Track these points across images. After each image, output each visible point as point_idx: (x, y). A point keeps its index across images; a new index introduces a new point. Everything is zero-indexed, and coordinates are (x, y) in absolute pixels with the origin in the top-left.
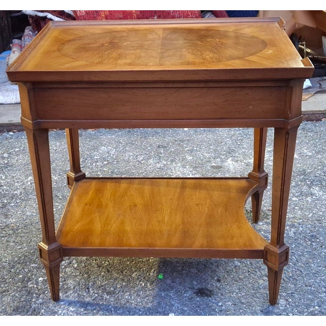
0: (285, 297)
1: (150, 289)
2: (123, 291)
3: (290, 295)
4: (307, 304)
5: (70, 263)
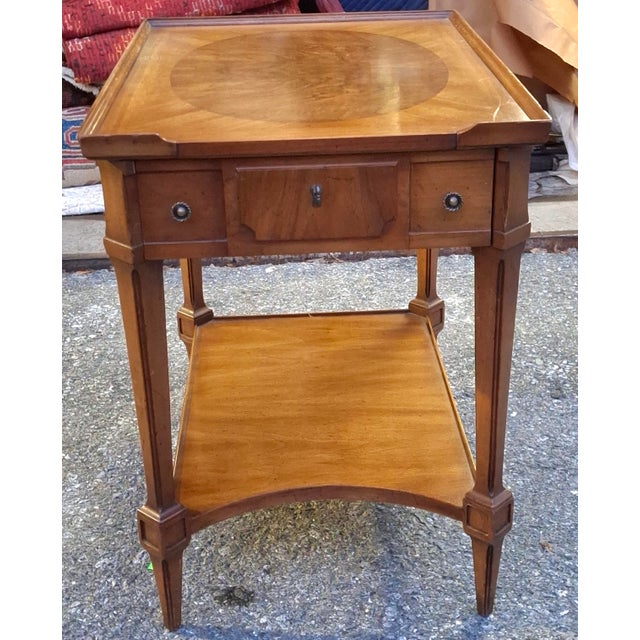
0: (398, 602)
1: (127, 592)
3: (409, 598)
4: (440, 616)
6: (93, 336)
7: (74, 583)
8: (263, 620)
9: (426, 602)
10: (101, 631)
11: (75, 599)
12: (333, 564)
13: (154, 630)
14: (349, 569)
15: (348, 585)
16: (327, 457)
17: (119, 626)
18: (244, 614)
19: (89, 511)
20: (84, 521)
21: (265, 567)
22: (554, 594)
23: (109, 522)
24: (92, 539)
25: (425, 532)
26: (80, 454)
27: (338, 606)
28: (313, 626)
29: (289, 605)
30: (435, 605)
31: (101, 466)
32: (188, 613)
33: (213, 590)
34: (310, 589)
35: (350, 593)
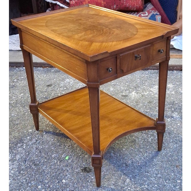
0: (130, 178)
1: (59, 165)
2: (43, 165)
3: (134, 177)
4: (142, 183)
5: (22, 145)
6: (65, 88)
7: (46, 160)
8: (92, 178)
9: (138, 179)
10: (50, 175)
11: (45, 165)
12: (115, 164)
17: (55, 174)
18: (88, 175)
19: (53, 140)
20: (52, 143)
22: (176, 181)
23: (58, 144)
24: (53, 148)
25: (143, 157)
27: (114, 176)
28: (105, 181)
30: (141, 180)
32: (73, 173)
33: (81, 167)
34: (107, 170)
35: (118, 173)
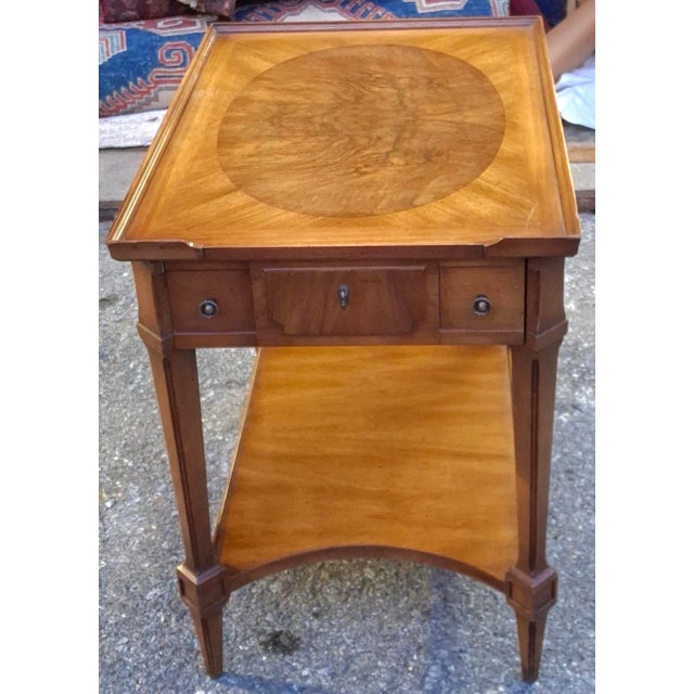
0: (443, 661)
1: (175, 630)
2: (116, 634)
7: (124, 616)
8: (305, 672)
9: (471, 662)
10: (145, 674)
12: (384, 611)
13: (197, 677)
14: (399, 618)
15: (395, 637)
16: (376, 508)
17: (163, 669)
18: (288, 664)
19: (146, 532)
20: (140, 543)
21: (315, 609)
23: (164, 545)
24: (146, 565)
26: (144, 461)
27: (383, 660)
29: (333, 656)
30: (481, 666)
31: (163, 476)
32: (232, 659)
33: (260, 634)
34: (356, 639)
35: (396, 647)
